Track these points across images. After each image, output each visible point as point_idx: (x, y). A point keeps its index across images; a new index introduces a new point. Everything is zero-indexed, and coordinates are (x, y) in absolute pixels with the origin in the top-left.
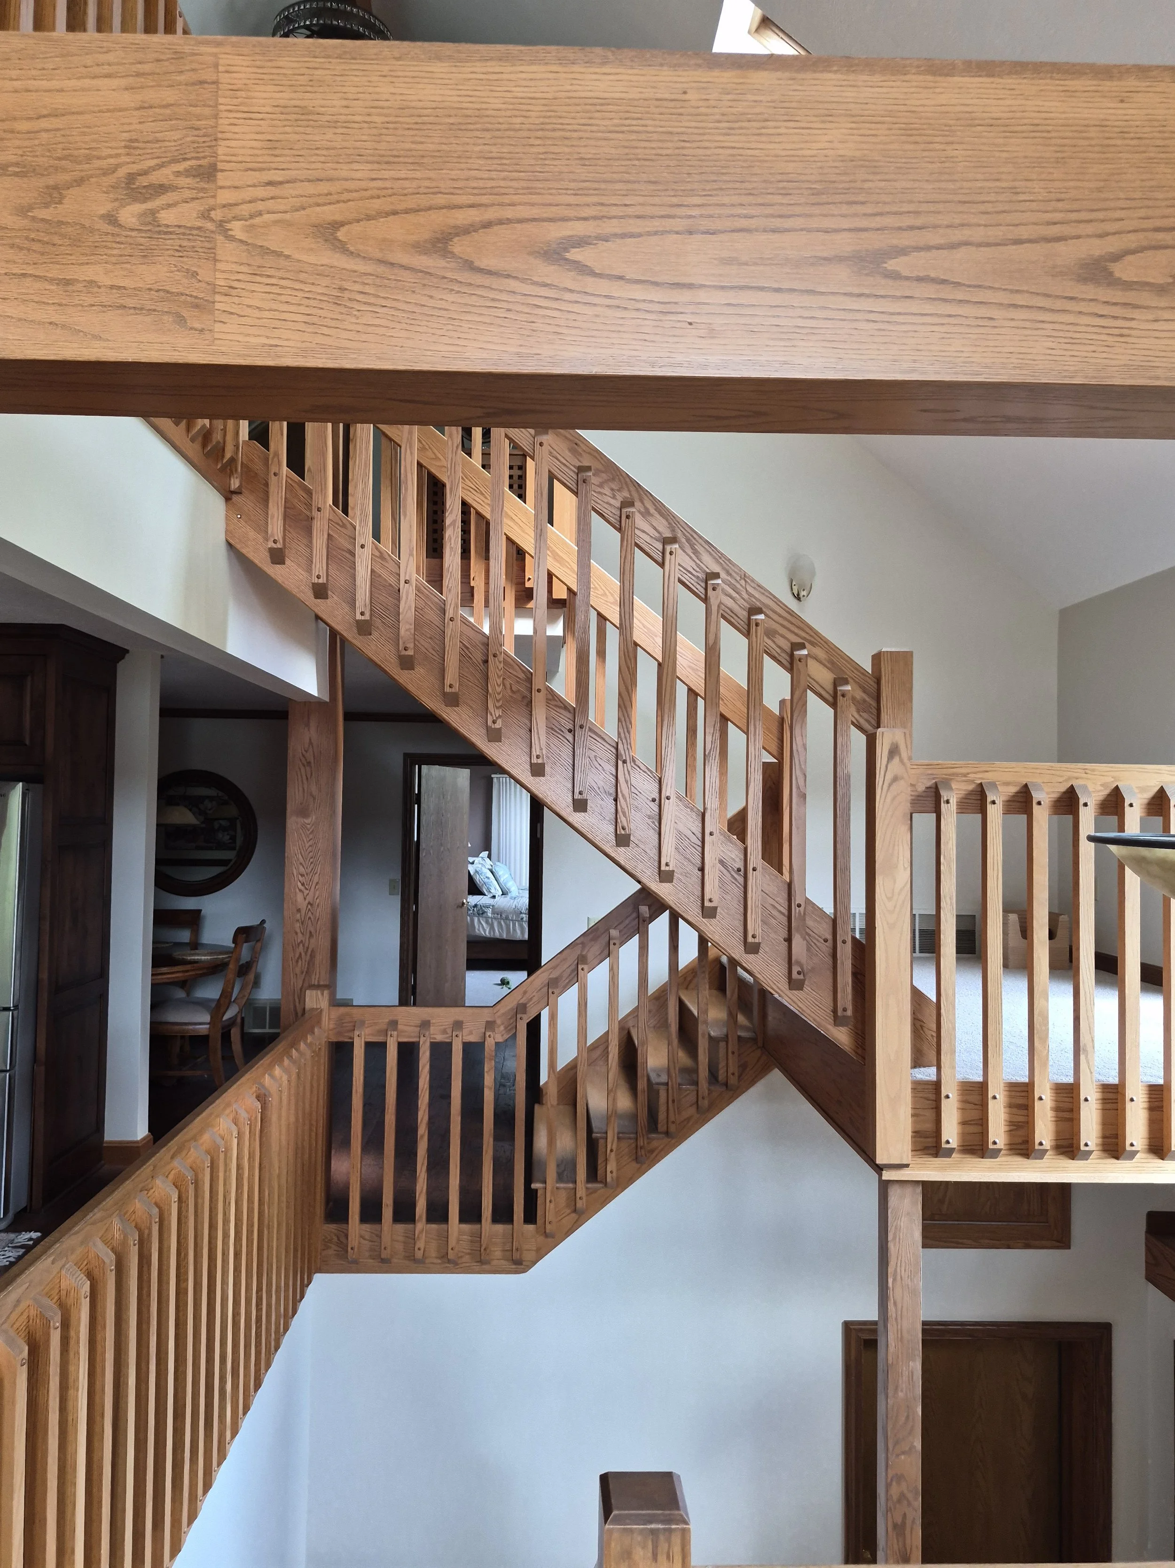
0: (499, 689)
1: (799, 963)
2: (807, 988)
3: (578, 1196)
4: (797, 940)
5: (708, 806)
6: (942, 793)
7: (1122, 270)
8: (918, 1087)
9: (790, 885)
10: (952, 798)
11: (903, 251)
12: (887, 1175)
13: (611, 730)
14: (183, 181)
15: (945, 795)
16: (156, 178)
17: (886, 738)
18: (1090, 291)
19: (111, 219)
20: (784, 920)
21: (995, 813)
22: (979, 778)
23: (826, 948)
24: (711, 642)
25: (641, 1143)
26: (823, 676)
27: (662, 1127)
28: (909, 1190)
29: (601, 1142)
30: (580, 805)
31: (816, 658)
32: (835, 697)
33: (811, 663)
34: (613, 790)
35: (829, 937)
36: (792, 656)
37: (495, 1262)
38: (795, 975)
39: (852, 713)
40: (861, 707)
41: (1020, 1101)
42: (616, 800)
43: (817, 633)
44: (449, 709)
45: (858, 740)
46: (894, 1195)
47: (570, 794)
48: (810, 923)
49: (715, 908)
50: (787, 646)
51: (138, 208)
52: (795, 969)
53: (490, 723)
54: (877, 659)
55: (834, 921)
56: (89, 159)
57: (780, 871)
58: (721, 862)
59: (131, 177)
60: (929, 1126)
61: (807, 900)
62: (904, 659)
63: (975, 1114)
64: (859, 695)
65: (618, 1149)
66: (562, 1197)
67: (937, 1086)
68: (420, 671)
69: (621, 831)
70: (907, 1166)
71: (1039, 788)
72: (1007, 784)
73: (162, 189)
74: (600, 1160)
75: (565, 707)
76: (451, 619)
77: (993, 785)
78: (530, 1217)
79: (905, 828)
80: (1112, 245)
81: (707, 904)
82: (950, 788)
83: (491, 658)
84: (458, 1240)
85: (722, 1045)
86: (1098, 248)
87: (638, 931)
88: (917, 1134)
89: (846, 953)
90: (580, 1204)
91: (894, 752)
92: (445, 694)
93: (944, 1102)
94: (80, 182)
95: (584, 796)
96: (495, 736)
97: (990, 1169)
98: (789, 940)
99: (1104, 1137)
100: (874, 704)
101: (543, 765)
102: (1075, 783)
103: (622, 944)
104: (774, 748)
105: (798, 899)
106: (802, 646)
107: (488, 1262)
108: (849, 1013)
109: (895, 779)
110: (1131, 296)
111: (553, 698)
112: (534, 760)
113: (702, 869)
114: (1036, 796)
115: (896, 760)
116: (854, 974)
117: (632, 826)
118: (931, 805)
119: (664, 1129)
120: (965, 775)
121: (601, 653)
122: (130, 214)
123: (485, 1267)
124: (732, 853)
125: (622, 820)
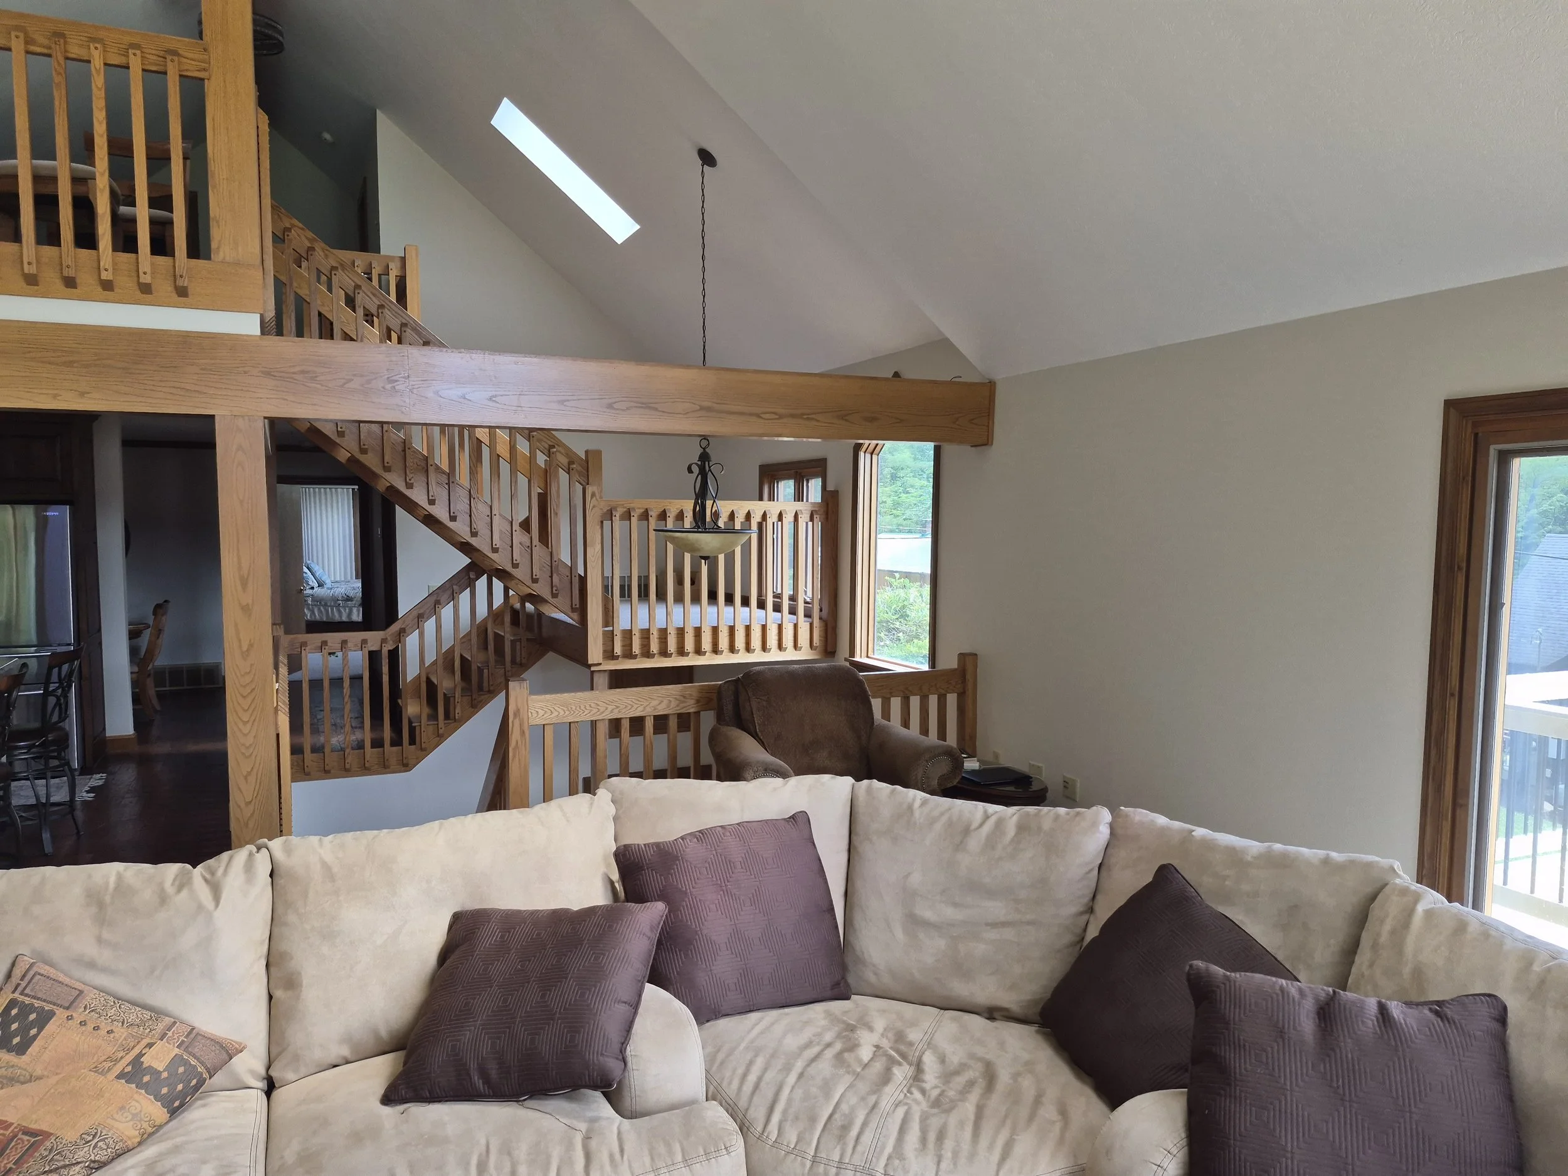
0: (411, 464)
1: (556, 586)
2: (559, 597)
3: (440, 727)
4: (555, 576)
5: (514, 518)
6: (613, 512)
7: (615, 406)
8: (605, 633)
9: (551, 553)
10: (617, 515)
11: (568, 401)
12: (593, 669)
13: (466, 484)
14: (401, 379)
15: (614, 513)
16: (394, 378)
17: (590, 490)
18: (608, 410)
19: (383, 388)
20: (549, 568)
21: (634, 520)
22: (628, 506)
23: (567, 580)
24: (512, 444)
25: (474, 697)
26: (563, 460)
27: (486, 688)
28: (602, 675)
29: (452, 699)
30: (453, 518)
31: (560, 452)
32: (569, 470)
33: (558, 454)
34: (469, 512)
35: (569, 575)
36: (549, 451)
37: (392, 767)
38: (554, 592)
39: (576, 477)
40: (580, 474)
41: (645, 636)
42: (470, 516)
43: (561, 442)
44: (387, 474)
45: (579, 488)
46: (596, 677)
47: (448, 514)
48: (560, 569)
49: (518, 564)
50: (547, 446)
51: (391, 385)
52: (554, 589)
53: (408, 480)
54: (587, 452)
55: (571, 568)
56: (377, 373)
57: (548, 548)
58: (520, 543)
59: (388, 378)
60: (610, 648)
61: (560, 560)
62: (598, 453)
63: (628, 642)
64: (579, 468)
65: (461, 701)
66: (431, 728)
67: (613, 631)
68: (370, 455)
69: (473, 530)
70: (600, 664)
71: (652, 510)
72: (639, 508)
73: (397, 381)
74: (452, 708)
75: (444, 472)
76: (386, 431)
77: (634, 509)
78: (412, 741)
79: (598, 528)
80: (614, 400)
81: (514, 562)
82: (616, 511)
83: (407, 449)
84: (370, 757)
85: (518, 643)
86: (611, 401)
87: (469, 585)
88: (605, 651)
89: (576, 581)
90: (441, 731)
91: (593, 495)
92: (384, 466)
93: (615, 637)
94: (375, 379)
95: (456, 514)
96: (410, 486)
97: (633, 664)
98: (551, 577)
99: (678, 648)
100: (585, 472)
101: (435, 500)
102: (666, 508)
103: (461, 593)
104: (542, 486)
105: (555, 558)
106: (554, 447)
107: (389, 767)
108: (578, 606)
109: (594, 507)
110: (618, 412)
111: (438, 469)
112: (430, 498)
113: (512, 547)
114: (650, 513)
115: (594, 498)
116: (580, 590)
117: (479, 527)
118: (609, 516)
119: (487, 689)
120: (623, 505)
121: (462, 445)
122: (388, 386)
123: (387, 770)
124: (526, 539)
125: (474, 526)
